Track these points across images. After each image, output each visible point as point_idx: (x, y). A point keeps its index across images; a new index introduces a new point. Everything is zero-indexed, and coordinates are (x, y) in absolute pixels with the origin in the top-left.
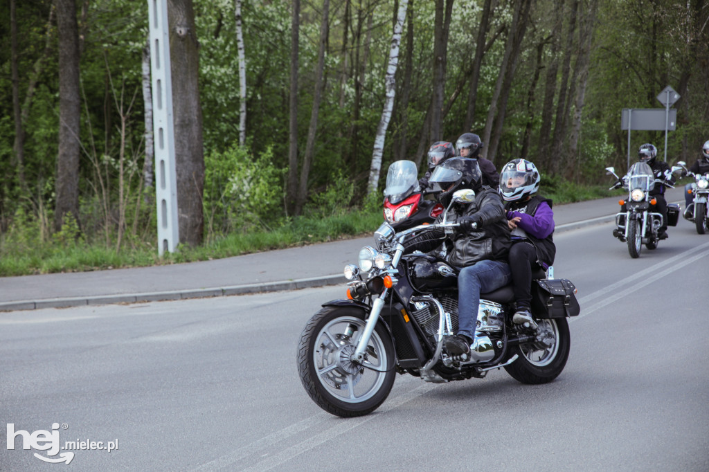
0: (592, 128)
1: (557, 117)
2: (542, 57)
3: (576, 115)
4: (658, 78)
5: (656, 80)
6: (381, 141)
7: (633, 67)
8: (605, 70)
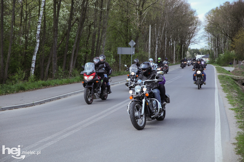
0: (108, 53)
1: (96, 50)
2: (91, 29)
3: (103, 49)
4: (129, 37)
5: (128, 38)
6: (35, 57)
7: (121, 33)
8: (112, 34)
